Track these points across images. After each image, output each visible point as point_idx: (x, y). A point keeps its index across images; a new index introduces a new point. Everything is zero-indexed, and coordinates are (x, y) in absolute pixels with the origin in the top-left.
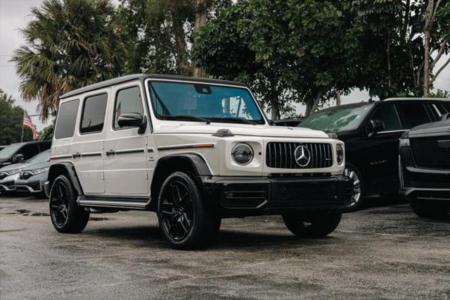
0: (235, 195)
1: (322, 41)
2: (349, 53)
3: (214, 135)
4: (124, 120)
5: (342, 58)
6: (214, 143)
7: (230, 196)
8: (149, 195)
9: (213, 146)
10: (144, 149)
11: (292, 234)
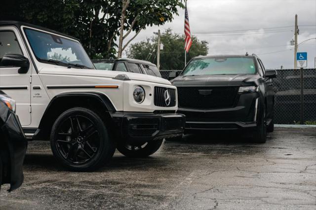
0: (138, 127)
1: (45, 10)
2: (66, 22)
3: (113, 78)
4: (9, 60)
5: (59, 24)
6: (119, 85)
7: (135, 127)
8: (37, 126)
9: (117, 87)
10: (28, 86)
11: (123, 155)
